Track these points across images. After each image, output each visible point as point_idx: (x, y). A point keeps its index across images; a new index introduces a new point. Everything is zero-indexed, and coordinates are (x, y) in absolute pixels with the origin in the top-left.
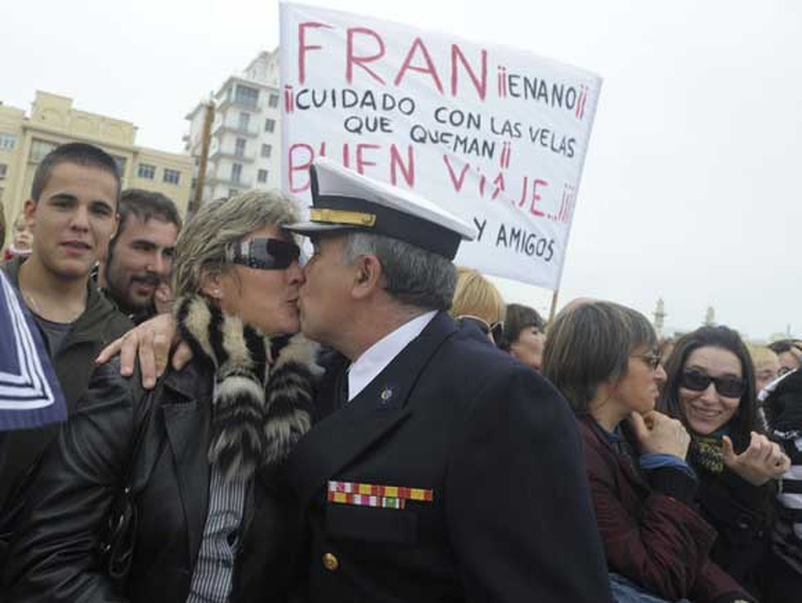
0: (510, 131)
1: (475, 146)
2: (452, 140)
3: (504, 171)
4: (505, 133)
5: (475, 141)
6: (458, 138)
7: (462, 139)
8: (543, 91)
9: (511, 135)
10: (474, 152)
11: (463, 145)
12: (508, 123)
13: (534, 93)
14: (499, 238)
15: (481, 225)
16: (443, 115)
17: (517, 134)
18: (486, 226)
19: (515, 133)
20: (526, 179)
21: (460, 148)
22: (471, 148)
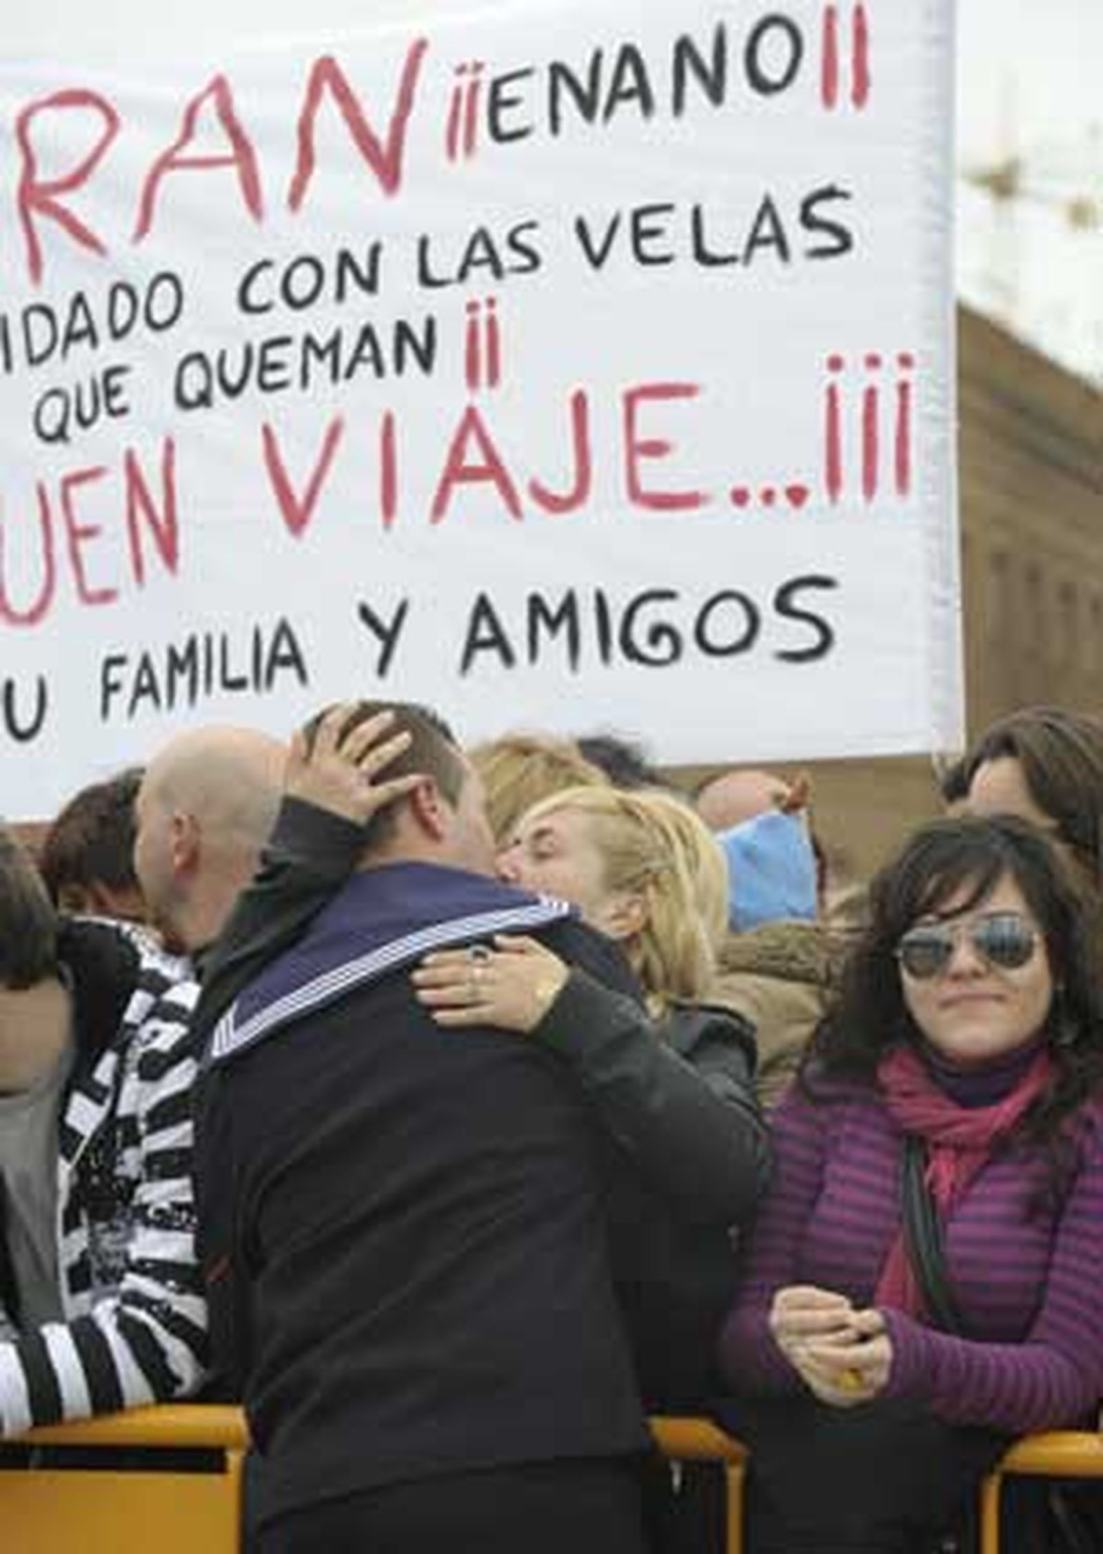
0: (493, 259)
1: (367, 351)
2: (290, 356)
3: (484, 399)
4: (474, 272)
5: (368, 334)
6: (309, 342)
7: (322, 342)
8: (629, 81)
9: (498, 272)
10: (365, 370)
11: (328, 358)
12: (482, 236)
13: (587, 106)
14: (474, 644)
15: (387, 623)
16: (265, 289)
17: (525, 261)
18: (407, 622)
19: (509, 258)
20: (580, 403)
21: (320, 369)
22: (357, 358)
